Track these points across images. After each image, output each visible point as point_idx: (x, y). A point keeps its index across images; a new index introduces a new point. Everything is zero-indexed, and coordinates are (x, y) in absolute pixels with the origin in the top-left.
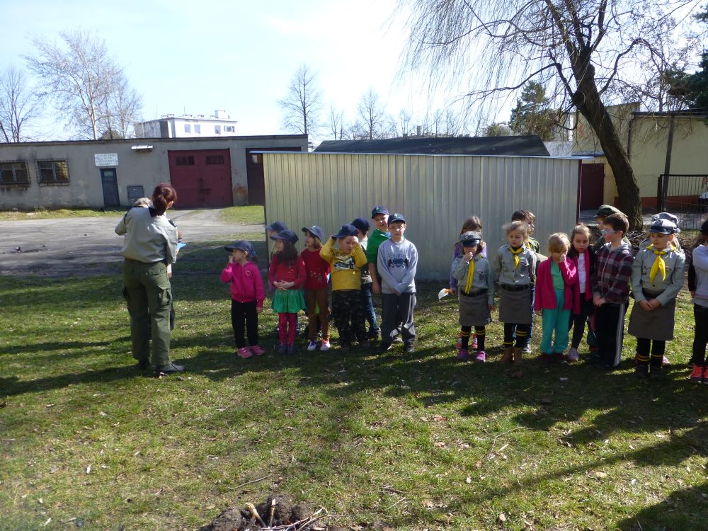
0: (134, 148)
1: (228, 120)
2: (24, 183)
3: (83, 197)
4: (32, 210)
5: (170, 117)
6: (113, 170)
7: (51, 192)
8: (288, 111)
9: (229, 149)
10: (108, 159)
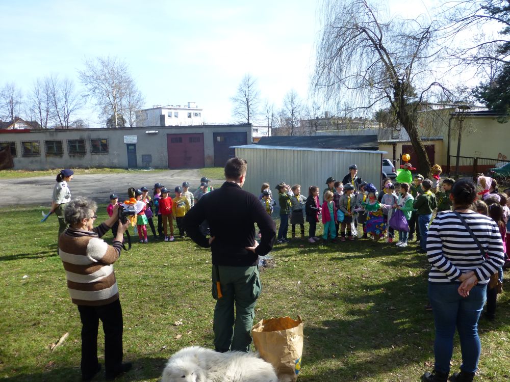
0: (147, 132)
1: (196, 109)
2: (83, 152)
3: (116, 161)
4: (87, 168)
5: (159, 107)
6: (134, 145)
7: (98, 158)
8: (237, 104)
9: (203, 133)
10: (132, 139)
